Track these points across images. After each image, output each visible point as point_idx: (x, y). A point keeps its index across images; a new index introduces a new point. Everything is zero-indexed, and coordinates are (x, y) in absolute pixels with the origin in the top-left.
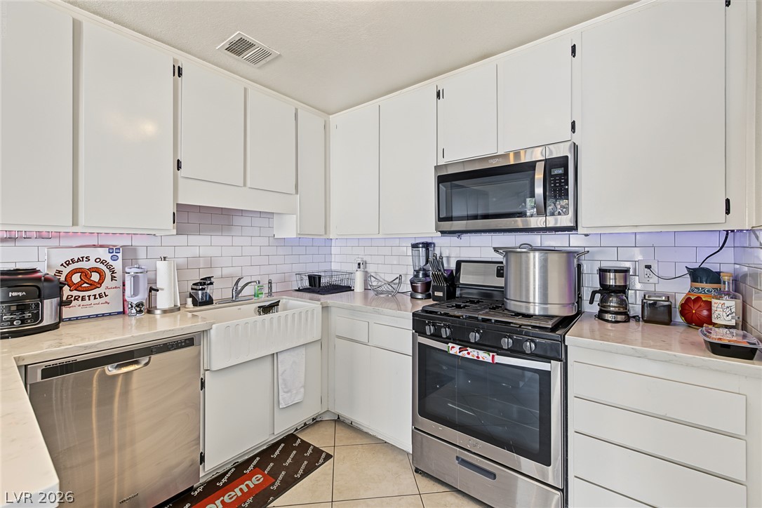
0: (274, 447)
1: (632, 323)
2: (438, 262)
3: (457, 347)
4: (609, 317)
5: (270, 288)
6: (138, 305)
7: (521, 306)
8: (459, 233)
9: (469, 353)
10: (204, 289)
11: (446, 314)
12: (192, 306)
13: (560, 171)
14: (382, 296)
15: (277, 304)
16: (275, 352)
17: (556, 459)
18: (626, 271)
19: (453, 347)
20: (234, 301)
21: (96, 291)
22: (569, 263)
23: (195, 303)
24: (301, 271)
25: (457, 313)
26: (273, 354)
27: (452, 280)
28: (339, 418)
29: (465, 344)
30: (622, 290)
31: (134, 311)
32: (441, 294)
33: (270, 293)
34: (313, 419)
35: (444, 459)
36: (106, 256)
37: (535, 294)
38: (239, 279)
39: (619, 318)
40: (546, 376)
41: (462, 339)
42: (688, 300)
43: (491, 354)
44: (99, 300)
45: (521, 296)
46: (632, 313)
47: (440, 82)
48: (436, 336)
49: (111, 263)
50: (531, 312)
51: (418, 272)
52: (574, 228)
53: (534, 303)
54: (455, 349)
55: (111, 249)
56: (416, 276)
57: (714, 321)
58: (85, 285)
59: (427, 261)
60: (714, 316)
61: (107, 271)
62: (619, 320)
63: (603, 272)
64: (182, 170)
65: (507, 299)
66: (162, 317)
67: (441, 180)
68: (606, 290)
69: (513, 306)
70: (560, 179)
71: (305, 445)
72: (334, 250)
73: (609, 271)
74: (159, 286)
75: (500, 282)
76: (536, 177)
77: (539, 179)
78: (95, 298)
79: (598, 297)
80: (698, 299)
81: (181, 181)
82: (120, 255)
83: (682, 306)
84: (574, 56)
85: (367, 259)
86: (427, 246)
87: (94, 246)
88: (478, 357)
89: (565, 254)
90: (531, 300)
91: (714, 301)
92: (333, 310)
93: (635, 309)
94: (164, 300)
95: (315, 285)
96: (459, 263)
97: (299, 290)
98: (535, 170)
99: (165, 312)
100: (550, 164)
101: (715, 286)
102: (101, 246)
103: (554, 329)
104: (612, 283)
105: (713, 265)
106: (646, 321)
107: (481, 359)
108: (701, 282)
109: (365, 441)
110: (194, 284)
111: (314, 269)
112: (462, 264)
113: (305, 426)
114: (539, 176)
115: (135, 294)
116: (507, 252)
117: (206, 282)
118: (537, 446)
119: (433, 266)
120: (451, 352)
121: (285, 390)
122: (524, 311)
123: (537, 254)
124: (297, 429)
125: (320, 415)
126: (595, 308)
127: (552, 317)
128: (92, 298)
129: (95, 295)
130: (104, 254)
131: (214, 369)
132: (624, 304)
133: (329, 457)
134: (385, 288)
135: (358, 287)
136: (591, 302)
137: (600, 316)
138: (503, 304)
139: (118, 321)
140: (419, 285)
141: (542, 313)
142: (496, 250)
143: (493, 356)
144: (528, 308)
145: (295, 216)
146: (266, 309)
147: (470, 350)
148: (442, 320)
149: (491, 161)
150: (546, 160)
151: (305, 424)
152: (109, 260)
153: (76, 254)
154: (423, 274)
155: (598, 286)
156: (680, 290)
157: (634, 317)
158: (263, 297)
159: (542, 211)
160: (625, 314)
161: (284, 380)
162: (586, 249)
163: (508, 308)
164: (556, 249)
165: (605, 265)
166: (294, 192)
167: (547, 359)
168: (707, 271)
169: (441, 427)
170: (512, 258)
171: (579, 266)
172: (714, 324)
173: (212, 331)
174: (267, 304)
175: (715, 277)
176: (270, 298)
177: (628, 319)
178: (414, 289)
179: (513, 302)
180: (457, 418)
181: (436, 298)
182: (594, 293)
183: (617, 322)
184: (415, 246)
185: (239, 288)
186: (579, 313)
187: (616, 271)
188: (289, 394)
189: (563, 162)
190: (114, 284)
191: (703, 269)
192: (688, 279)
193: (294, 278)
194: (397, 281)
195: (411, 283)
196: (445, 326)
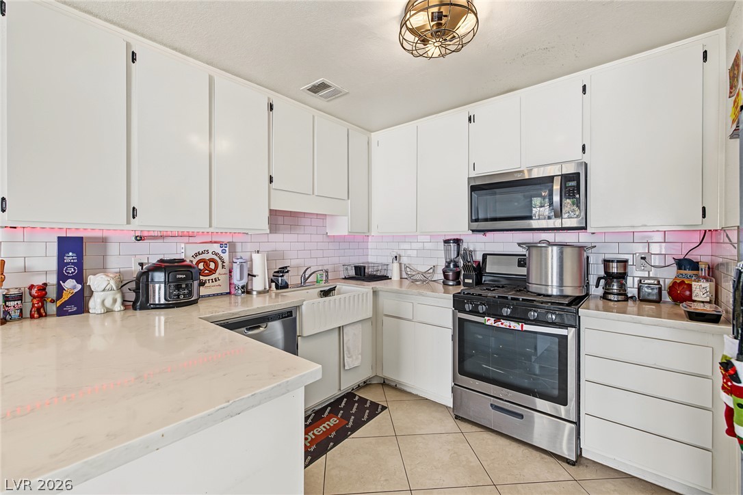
0: (339, 400)
1: (630, 303)
2: (467, 254)
3: (492, 320)
4: (611, 297)
5: (327, 276)
6: (243, 287)
7: (541, 288)
8: (484, 231)
9: (502, 324)
10: (282, 276)
11: (480, 295)
12: (275, 289)
13: (574, 183)
14: (417, 283)
15: (334, 289)
16: (341, 325)
17: (571, 400)
18: (626, 262)
19: (489, 320)
20: (302, 286)
21: (213, 277)
22: (580, 255)
23: (277, 287)
24: (347, 263)
25: (490, 294)
26: (340, 327)
27: (479, 270)
28: (384, 382)
29: (499, 317)
30: (622, 276)
31: (240, 292)
32: (470, 281)
33: (327, 281)
34: (365, 382)
35: (481, 407)
36: (219, 250)
37: (553, 279)
38: (308, 268)
39: (620, 298)
40: (564, 338)
41: (495, 313)
42: (674, 283)
43: (520, 324)
44: (215, 283)
45: (541, 279)
46: (629, 295)
47: (472, 109)
48: (474, 312)
49: (222, 255)
50: (550, 293)
51: (449, 263)
52: (585, 228)
53: (552, 286)
54: (490, 321)
55: (221, 245)
56: (448, 266)
57: (694, 298)
58: (206, 271)
59: (458, 255)
60: (694, 295)
61: (219, 261)
62: (619, 299)
63: (607, 263)
64: (273, 183)
65: (529, 283)
66: (257, 296)
67: (473, 189)
68: (609, 277)
69: (533, 288)
70: (574, 190)
71: (363, 401)
72: (370, 245)
73: (613, 261)
74: (254, 273)
75: (523, 271)
76: (554, 187)
77: (557, 189)
78: (212, 282)
79: (602, 282)
80: (683, 282)
81: (272, 191)
82: (227, 249)
83: (670, 288)
84: (584, 94)
85: (402, 253)
86: (457, 242)
87: (211, 242)
88: (510, 326)
89: (577, 249)
90: (550, 284)
91: (693, 283)
92: (380, 293)
93: (632, 291)
94: (258, 284)
95: (361, 274)
96: (485, 256)
97: (345, 278)
98: (553, 182)
99: (259, 293)
100: (566, 178)
101: (695, 272)
102: (215, 242)
103: (569, 305)
104: (615, 270)
105: (693, 257)
106: (641, 300)
107: (512, 328)
108: (685, 270)
109: (409, 398)
110: (275, 272)
111: (359, 261)
112: (488, 256)
113: (359, 387)
114: (557, 187)
115: (241, 278)
116: (529, 247)
117: (284, 270)
118: (556, 392)
119: (464, 258)
120: (487, 323)
121: (349, 356)
122: (543, 292)
123: (555, 248)
124: (353, 389)
125: (370, 379)
126: (600, 291)
127: (568, 296)
128: (211, 281)
129: (212, 280)
130: (216, 248)
131: (304, 335)
132: (623, 287)
133: (384, 408)
134: (419, 277)
135: (395, 276)
136: (597, 286)
137: (605, 297)
138: (526, 288)
139: (226, 299)
140: (451, 273)
141: (558, 294)
142: (519, 244)
143: (522, 326)
144: (547, 290)
145: (346, 218)
146: (326, 293)
147: (503, 321)
148: (478, 300)
149: (516, 175)
150: (562, 175)
151: (359, 386)
152: (220, 253)
153: (201, 248)
154: (454, 265)
155: (602, 273)
156: (669, 275)
157: (631, 297)
158: (322, 283)
159: (559, 214)
160: (625, 295)
161: (348, 348)
162: (593, 245)
163: (530, 290)
164: (568, 244)
165: (608, 257)
166: (347, 198)
167: (565, 326)
168: (690, 261)
169: (477, 382)
170: (534, 251)
171: (588, 258)
172: (695, 301)
173: (303, 307)
174: (327, 288)
175: (695, 266)
176: (327, 284)
177: (627, 299)
178: (446, 277)
179: (535, 286)
180: (491, 375)
181: (465, 284)
182: (599, 279)
183: (618, 301)
184: (447, 242)
185: (307, 276)
186: (587, 295)
187: (618, 262)
188: (351, 359)
189: (576, 176)
190: (224, 271)
191: (686, 259)
192: (675, 268)
193: (341, 268)
194: (431, 271)
195: (444, 272)
196: (482, 304)
